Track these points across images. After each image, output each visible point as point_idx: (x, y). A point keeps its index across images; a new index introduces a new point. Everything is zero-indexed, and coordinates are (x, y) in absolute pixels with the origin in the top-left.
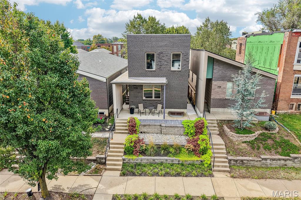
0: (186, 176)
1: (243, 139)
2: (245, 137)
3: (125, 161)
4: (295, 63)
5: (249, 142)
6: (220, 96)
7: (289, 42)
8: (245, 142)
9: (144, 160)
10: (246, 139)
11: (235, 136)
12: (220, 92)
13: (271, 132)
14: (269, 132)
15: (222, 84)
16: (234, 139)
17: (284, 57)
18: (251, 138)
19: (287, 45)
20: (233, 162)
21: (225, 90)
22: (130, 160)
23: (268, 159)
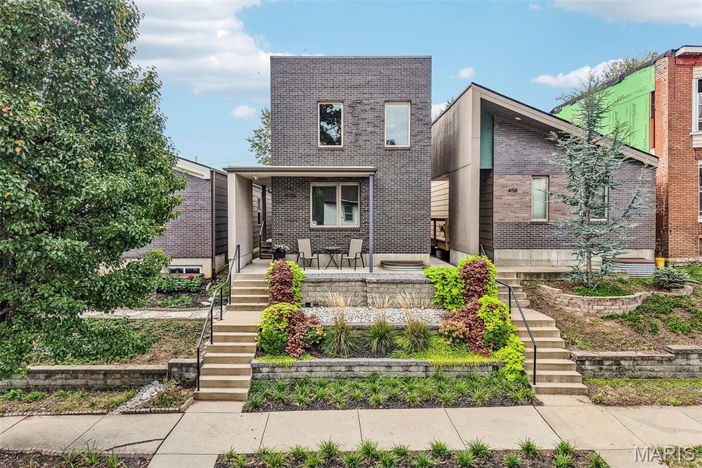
1: (602, 307)
2: (608, 303)
3: (260, 372)
4: (694, 130)
5: (624, 316)
6: (517, 215)
7: (672, 82)
8: (611, 317)
9: (318, 369)
10: (613, 307)
11: (579, 302)
12: (515, 206)
13: (676, 294)
14: (669, 294)
15: (519, 183)
16: (578, 309)
17: (665, 118)
18: (625, 307)
19: (667, 88)
20: (590, 368)
21: (527, 199)
22: (276, 369)
23: (693, 352)
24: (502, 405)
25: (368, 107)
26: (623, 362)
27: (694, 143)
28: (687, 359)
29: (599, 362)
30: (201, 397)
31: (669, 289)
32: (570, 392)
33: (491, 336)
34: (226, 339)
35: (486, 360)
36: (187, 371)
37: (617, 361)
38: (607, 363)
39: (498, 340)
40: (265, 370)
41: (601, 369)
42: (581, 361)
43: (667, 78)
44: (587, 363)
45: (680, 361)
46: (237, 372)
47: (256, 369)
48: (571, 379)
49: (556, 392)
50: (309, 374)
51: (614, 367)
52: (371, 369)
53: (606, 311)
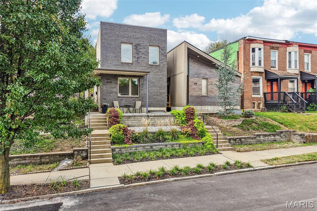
0: (195, 156)
1: (232, 123)
2: (234, 122)
3: (115, 151)
4: (251, 65)
5: (239, 126)
6: (197, 93)
7: (244, 48)
8: (235, 126)
9: (139, 148)
10: (235, 123)
11: (225, 122)
12: (196, 89)
13: (251, 119)
14: (249, 119)
15: (197, 81)
16: (224, 124)
17: (242, 60)
18: (238, 123)
19: (243, 50)
20: (232, 142)
21: (200, 87)
22: (122, 149)
23: (261, 135)
24: (210, 155)
25: (142, 47)
26: (242, 139)
27: (251, 70)
28: (260, 137)
29: (235, 140)
30: (92, 162)
31: (249, 117)
32: (228, 150)
33: (200, 133)
34: (95, 139)
35: (200, 141)
36: (82, 153)
37: (240, 139)
38: (238, 140)
39: (202, 134)
40: (117, 150)
41: (236, 142)
42: (230, 140)
43: (243, 47)
44: (232, 140)
45: (258, 138)
46: (105, 152)
47: (113, 150)
48: (228, 146)
49: (224, 150)
50: (135, 150)
51: (240, 141)
52: (159, 147)
53: (233, 124)
